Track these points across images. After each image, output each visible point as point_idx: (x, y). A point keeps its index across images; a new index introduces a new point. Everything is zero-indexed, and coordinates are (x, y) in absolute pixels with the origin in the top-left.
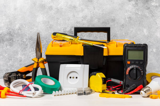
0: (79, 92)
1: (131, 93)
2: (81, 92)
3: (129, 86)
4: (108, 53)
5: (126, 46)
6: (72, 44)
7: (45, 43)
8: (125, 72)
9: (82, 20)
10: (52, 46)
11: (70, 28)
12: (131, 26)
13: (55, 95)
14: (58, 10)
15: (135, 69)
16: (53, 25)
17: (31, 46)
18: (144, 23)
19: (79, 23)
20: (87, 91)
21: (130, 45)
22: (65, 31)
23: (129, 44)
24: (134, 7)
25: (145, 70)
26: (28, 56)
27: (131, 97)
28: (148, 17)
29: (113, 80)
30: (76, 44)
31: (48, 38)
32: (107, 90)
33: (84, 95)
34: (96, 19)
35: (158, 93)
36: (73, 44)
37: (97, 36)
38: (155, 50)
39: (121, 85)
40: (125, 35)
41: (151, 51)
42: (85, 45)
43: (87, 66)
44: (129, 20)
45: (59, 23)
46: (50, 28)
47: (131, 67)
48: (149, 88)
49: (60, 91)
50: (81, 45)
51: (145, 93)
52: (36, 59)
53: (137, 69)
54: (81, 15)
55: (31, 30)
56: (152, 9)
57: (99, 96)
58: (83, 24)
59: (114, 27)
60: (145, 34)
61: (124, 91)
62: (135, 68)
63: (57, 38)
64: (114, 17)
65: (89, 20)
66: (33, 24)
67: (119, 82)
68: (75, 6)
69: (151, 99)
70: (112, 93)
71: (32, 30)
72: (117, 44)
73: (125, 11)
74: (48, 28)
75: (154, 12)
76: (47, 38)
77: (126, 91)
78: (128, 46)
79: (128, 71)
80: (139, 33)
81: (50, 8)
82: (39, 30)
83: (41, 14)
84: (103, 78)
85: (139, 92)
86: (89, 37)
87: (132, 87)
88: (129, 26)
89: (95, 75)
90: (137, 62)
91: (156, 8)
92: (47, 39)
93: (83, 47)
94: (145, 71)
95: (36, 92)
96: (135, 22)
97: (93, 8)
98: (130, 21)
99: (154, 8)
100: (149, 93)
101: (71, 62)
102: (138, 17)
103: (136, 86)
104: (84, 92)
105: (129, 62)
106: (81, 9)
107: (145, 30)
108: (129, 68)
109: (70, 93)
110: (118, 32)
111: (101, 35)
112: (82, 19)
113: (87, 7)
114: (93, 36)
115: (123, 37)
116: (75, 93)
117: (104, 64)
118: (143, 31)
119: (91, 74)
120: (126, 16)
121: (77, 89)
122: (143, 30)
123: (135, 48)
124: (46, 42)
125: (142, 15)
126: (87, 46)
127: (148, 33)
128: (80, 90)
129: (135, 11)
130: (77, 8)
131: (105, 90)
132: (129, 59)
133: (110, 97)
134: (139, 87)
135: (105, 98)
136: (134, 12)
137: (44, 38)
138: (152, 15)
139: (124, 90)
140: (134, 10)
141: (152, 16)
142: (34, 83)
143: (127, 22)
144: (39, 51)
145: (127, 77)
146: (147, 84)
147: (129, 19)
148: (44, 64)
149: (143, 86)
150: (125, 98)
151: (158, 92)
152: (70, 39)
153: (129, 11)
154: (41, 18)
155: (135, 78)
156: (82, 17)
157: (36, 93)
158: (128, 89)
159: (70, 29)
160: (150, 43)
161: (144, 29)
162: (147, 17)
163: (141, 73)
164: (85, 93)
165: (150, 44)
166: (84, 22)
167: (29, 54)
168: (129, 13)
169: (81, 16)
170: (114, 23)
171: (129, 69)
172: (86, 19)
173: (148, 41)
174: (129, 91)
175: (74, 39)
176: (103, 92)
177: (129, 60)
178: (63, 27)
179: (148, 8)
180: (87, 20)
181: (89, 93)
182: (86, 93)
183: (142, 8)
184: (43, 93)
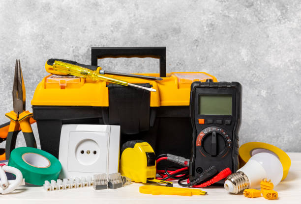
0: (99, 183)
1: (205, 184)
2: (103, 183)
3: (202, 170)
4: (160, 100)
5: (196, 87)
6: (85, 82)
7: (37, 81)
8: (194, 141)
9: (112, 31)
10: (45, 88)
11: (87, 48)
12: (214, 44)
13: (48, 189)
14: (62, 10)
15: (214, 136)
16: (51, 43)
17: (8, 86)
18: (240, 35)
19: (105, 39)
20: (115, 180)
21: (204, 86)
22: (77, 54)
23: (203, 83)
24: (220, 3)
25: (235, 137)
26: (2, 105)
27: (206, 194)
28: (250, 23)
29: (170, 157)
30: (95, 82)
31: (41, 70)
32: (157, 178)
33: (110, 189)
34: (141, 30)
35: (261, 186)
36: (88, 82)
37: (143, 65)
38: (265, 91)
39: (187, 167)
40: (202, 61)
41: (257, 94)
42: (111, 85)
43: (117, 129)
44: (210, 31)
45: (63, 39)
46: (46, 49)
47: (206, 131)
48: (243, 174)
49: (60, 180)
50: (104, 84)
51: (234, 185)
52: (14, 113)
53: (218, 134)
54: (109, 20)
55: (6, 54)
56: (258, 6)
57: (139, 192)
58: (114, 40)
59: (179, 45)
60: (243, 59)
61: (192, 181)
62: (214, 133)
63: (56, 70)
64: (177, 23)
65: (127, 32)
66: (11, 41)
67: (183, 162)
68: (97, 2)
69: (247, 198)
70: (166, 186)
71: (10, 54)
72: (179, 83)
73: (202, 11)
74: (42, 49)
75: (262, 12)
76: (39, 70)
77: (195, 180)
78: (201, 86)
79: (199, 139)
80: (230, 57)
81: (46, 7)
82: (23, 53)
83: (28, 20)
84: (148, 154)
85: (221, 182)
86: (127, 67)
87: (208, 172)
88: (209, 43)
89: (132, 146)
90: (219, 121)
91: (267, 3)
92: (39, 72)
93: (107, 88)
94: (237, 138)
95: (11, 181)
96: (223, 33)
97: (134, 5)
98: (212, 31)
99: (263, 4)
100: (241, 185)
101: (83, 119)
102: (228, 24)
103: (216, 171)
104: (108, 183)
105: (201, 121)
106: (108, 9)
107: (244, 52)
108: (202, 132)
109: (86, 183)
110: (187, 55)
111: (151, 63)
112: (112, 29)
113: (122, 4)
114: (135, 64)
115: (198, 65)
116: (91, 184)
117: (152, 125)
118: (239, 53)
119: (124, 145)
120: (204, 21)
121: (94, 175)
122: (240, 51)
123: (215, 92)
124: (37, 77)
125: (236, 19)
126: (116, 87)
127: (249, 56)
128: (100, 179)
129: (223, 11)
130: (101, 6)
131: (153, 178)
132: (203, 113)
133: (160, 193)
134: (222, 172)
135: (151, 195)
136: (221, 14)
137: (33, 69)
138: (259, 19)
139: (192, 178)
140: (220, 8)
141: (259, 21)
142: (7, 163)
143: (205, 35)
144: (19, 97)
145: (197, 152)
146: (240, 167)
147: (210, 28)
148: (30, 124)
149: (230, 171)
150: (191, 195)
151: (262, 183)
152: (82, 73)
153: (210, 11)
154: (27, 28)
155: (214, 153)
156: (112, 25)
157: (9, 184)
158: (199, 177)
159: (86, 50)
160: (254, 78)
161: (241, 48)
162: (248, 24)
163: (226, 143)
164: (110, 185)
165: (254, 80)
166: (115, 34)
167: (3, 102)
168: (209, 16)
169: (110, 23)
170: (178, 36)
171: (202, 135)
172: (120, 30)
173: (249, 73)
174: (201, 181)
175: (89, 73)
176: (149, 181)
177: (203, 117)
178: (73, 47)
179: (249, 3)
180: (122, 31)
181: (119, 186)
182: (113, 184)
183: (238, 4)
184: (24, 184)
